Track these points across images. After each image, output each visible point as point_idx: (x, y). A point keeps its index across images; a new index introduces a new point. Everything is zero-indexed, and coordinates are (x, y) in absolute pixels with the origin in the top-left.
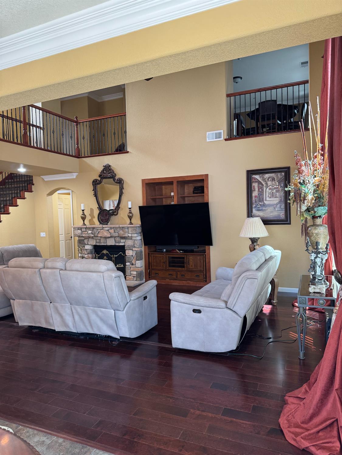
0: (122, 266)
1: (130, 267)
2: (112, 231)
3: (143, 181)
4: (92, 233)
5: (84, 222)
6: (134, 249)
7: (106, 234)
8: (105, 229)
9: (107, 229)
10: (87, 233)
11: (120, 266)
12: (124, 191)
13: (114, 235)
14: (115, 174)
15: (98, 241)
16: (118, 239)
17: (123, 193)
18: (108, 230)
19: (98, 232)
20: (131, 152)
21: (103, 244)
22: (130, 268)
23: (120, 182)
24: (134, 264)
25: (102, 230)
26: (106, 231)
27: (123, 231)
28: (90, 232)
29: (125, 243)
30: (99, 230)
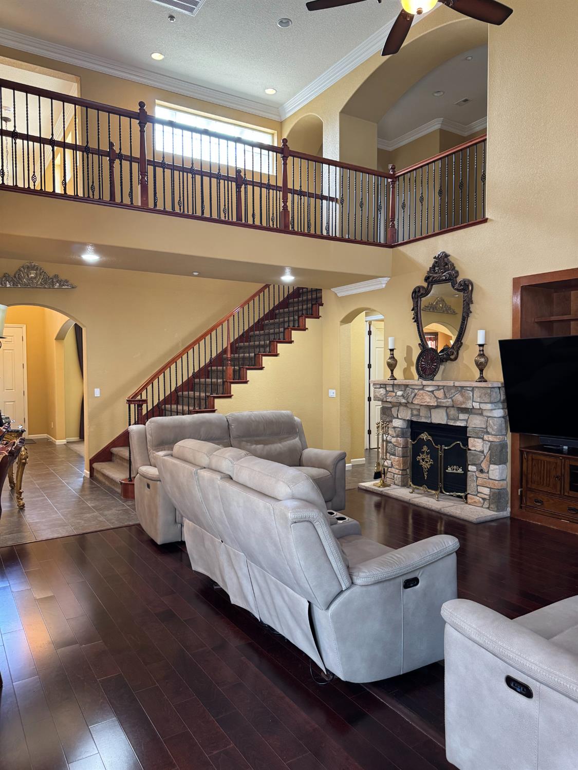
0: (460, 471)
1: (477, 477)
2: (440, 394)
3: (516, 281)
4: (403, 396)
5: (392, 373)
6: (486, 437)
7: (428, 400)
8: (427, 389)
9: (430, 389)
10: (394, 394)
11: (455, 471)
12: (472, 307)
13: (443, 403)
14: (457, 272)
15: (415, 412)
16: (452, 412)
17: (471, 312)
18: (432, 392)
19: (413, 395)
20: (491, 220)
21: (423, 420)
22: (477, 480)
23: (466, 288)
24: (486, 471)
25: (421, 392)
26: (429, 393)
27: (463, 396)
28: (400, 393)
29: (467, 421)
30: (416, 391)
